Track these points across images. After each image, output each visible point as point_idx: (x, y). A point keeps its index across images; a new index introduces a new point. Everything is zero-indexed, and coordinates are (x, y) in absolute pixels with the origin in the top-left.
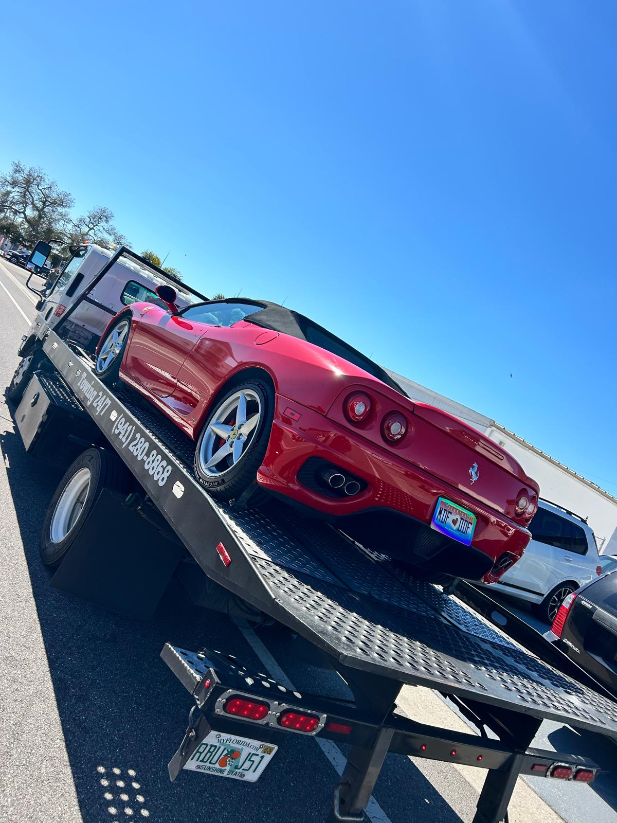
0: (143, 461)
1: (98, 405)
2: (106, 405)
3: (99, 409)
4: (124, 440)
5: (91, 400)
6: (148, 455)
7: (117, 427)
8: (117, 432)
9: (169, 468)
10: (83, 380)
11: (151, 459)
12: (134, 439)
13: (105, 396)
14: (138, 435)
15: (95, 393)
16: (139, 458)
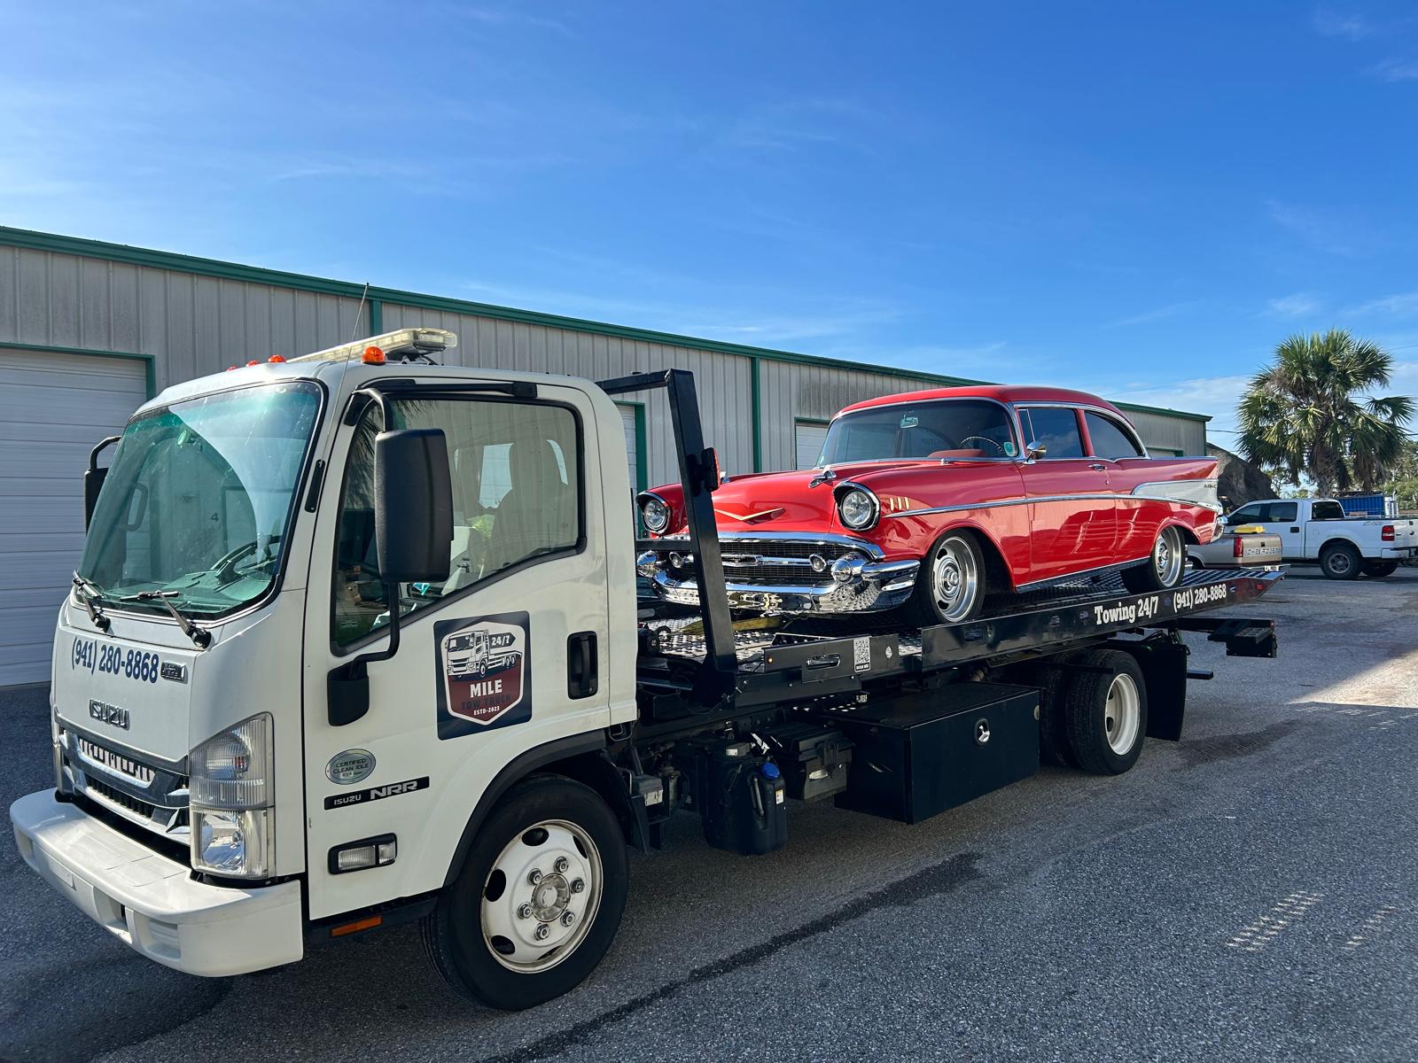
0: (1209, 599)
1: (1145, 612)
2: (1154, 603)
3: (1149, 613)
4: (1188, 604)
5: (1133, 616)
6: (1209, 593)
7: (1177, 604)
8: (1179, 607)
9: (1224, 585)
10: (1102, 614)
11: (1212, 592)
12: (1195, 595)
13: (1147, 600)
14: (1196, 591)
15: (1133, 607)
16: (1206, 601)
